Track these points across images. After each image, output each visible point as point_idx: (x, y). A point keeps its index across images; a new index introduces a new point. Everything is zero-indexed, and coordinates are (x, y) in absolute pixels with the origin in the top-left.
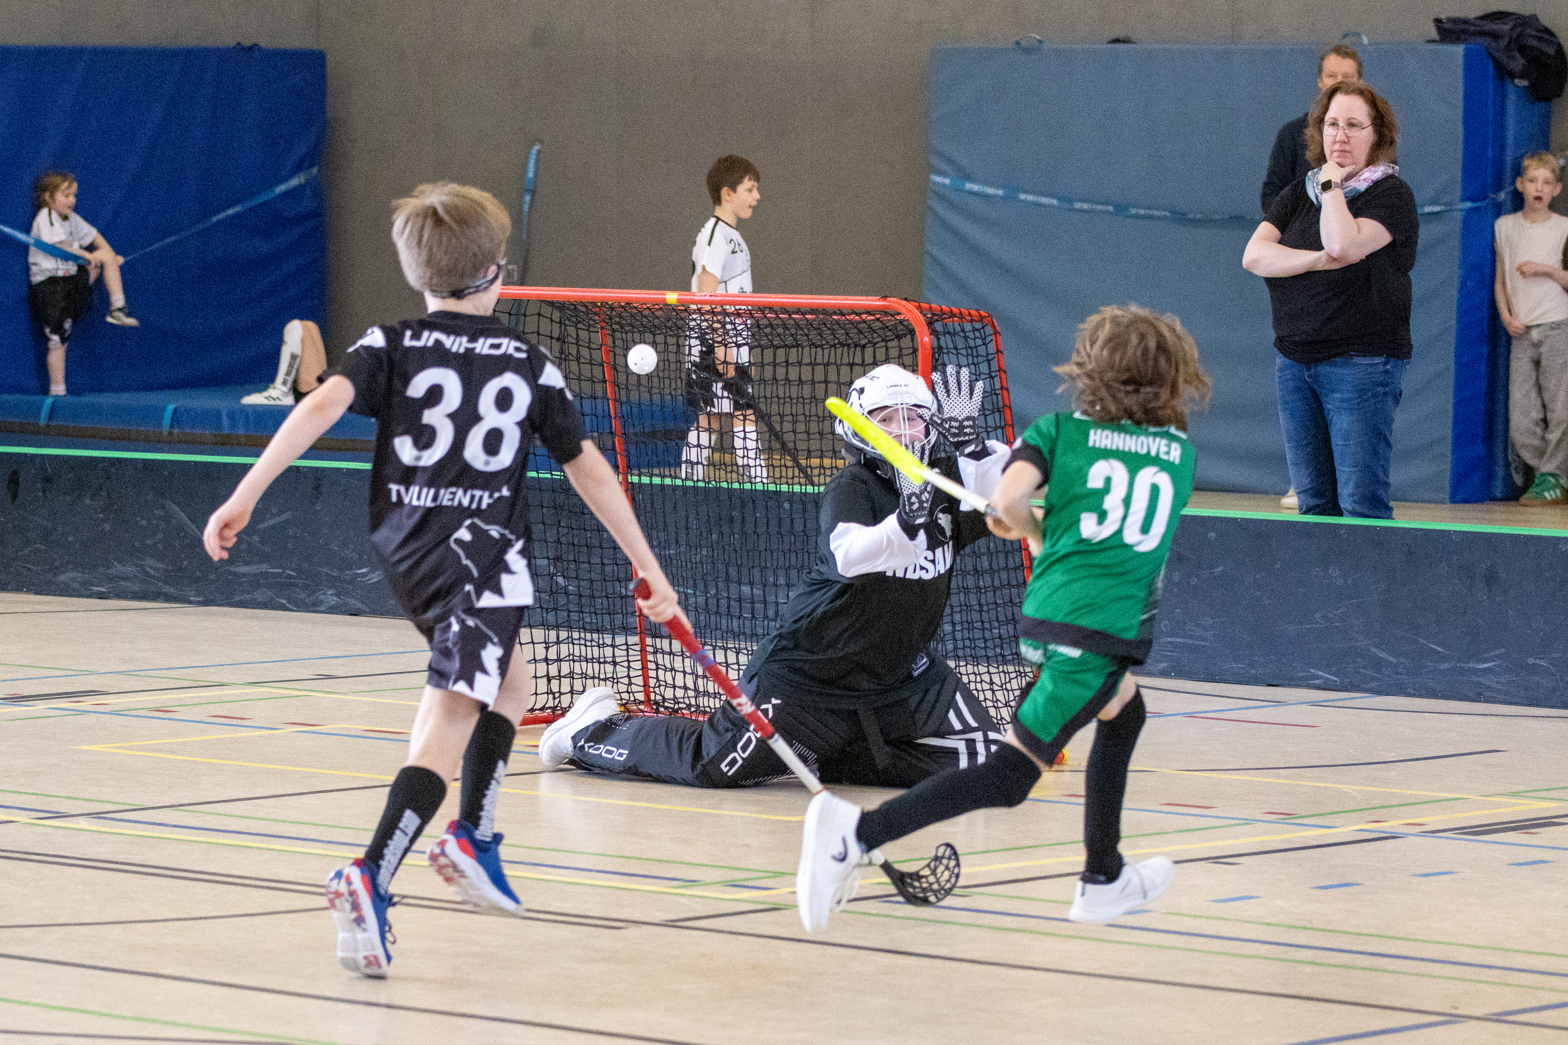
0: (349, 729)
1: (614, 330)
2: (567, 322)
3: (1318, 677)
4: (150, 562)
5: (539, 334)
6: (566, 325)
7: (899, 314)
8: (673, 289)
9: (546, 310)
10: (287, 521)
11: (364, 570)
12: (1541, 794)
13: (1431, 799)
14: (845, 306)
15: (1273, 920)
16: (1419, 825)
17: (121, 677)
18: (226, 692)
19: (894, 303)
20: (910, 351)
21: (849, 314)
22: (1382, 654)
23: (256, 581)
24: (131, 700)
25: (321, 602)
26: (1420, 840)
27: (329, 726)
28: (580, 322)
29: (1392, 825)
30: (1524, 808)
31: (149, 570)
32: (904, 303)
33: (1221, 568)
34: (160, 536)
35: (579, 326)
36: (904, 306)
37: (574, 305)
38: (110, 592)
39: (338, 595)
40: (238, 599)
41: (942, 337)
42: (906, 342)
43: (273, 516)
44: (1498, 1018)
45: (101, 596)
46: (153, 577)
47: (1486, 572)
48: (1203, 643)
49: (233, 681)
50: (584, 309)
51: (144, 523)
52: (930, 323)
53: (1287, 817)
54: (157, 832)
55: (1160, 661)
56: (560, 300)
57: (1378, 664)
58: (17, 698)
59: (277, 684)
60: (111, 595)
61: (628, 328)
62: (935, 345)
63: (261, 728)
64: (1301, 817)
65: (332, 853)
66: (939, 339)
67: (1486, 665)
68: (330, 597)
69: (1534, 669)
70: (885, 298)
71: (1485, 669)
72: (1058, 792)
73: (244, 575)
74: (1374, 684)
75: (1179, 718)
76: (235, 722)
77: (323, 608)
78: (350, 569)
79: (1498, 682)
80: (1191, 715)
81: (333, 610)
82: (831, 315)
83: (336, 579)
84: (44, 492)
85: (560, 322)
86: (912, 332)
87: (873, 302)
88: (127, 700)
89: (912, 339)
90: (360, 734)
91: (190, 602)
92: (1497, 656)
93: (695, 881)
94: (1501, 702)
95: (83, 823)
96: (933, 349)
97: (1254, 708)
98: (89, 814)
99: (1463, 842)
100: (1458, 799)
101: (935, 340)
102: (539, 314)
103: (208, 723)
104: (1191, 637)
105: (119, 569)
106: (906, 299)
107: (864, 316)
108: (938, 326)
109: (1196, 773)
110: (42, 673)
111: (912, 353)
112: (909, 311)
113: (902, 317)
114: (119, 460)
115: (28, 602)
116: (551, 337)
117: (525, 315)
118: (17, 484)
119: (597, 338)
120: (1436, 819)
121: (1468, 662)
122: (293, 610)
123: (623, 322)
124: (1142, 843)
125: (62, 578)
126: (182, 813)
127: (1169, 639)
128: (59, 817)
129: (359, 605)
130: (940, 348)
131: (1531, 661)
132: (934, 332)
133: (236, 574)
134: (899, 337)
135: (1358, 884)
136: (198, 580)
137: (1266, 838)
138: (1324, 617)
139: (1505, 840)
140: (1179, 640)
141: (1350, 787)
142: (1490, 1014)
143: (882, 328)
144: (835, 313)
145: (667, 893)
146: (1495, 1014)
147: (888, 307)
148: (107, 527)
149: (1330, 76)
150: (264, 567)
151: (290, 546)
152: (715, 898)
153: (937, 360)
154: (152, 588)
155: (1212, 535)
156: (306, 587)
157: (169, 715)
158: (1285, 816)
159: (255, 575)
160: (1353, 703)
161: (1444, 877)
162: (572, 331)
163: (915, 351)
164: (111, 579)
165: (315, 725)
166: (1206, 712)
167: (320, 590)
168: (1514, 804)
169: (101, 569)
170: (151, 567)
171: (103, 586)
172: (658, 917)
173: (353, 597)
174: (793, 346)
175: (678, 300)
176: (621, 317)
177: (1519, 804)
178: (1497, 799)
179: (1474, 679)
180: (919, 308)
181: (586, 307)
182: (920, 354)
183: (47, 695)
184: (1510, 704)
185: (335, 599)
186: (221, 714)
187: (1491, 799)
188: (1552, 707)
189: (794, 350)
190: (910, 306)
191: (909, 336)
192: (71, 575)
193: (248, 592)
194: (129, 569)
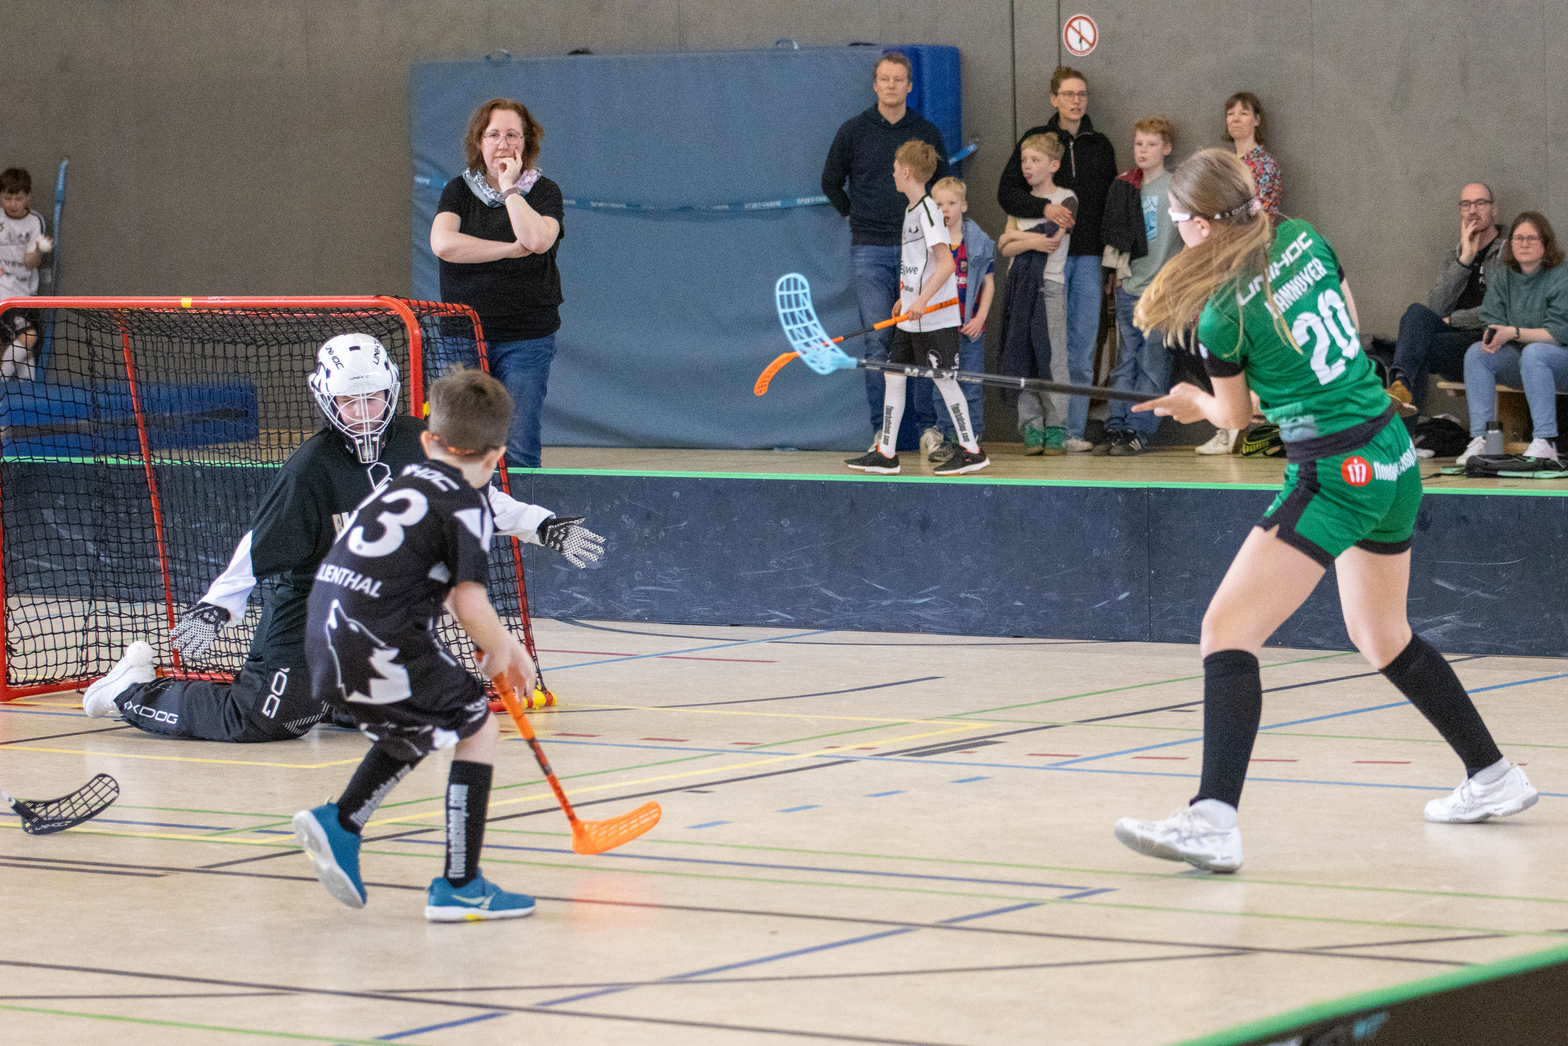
1: (134, 334)
2: (92, 327)
3: (777, 617)
5: (68, 338)
6: (91, 330)
7: (389, 310)
8: (186, 295)
9: (73, 318)
12: (978, 716)
13: (879, 725)
14: (343, 304)
15: (744, 843)
16: (870, 749)
19: (386, 300)
20: (401, 342)
21: (345, 312)
22: (830, 594)
26: (871, 763)
28: (103, 327)
29: (846, 750)
30: (962, 729)
32: (395, 300)
33: (686, 523)
35: (103, 330)
36: (395, 303)
37: (98, 312)
41: (429, 329)
42: (398, 335)
44: (947, 925)
47: (921, 519)
48: (671, 590)
50: (106, 315)
52: (419, 318)
53: (751, 747)
55: (636, 608)
56: (86, 308)
57: (828, 603)
61: (146, 332)
62: (425, 336)
64: (766, 746)
66: (427, 331)
67: (922, 601)
69: (965, 603)
70: (378, 296)
71: (922, 604)
72: (547, 732)
74: (824, 621)
75: (653, 659)
79: (934, 615)
80: (663, 656)
82: (329, 313)
85: (86, 327)
86: (403, 327)
87: (369, 300)
89: (403, 333)
92: (934, 592)
93: (227, 829)
94: (938, 633)
96: (422, 339)
97: (720, 646)
99: (910, 764)
100: (904, 723)
101: (424, 333)
102: (67, 321)
104: (661, 585)
106: (396, 297)
107: (359, 313)
108: (427, 320)
109: (668, 709)
111: (403, 345)
112: (401, 307)
113: (393, 312)
116: (79, 342)
117: (54, 323)
119: (118, 340)
120: (884, 744)
121: (907, 598)
123: (142, 326)
124: (625, 776)
127: (642, 588)
130: (429, 339)
131: (962, 595)
132: (423, 325)
134: (391, 332)
135: (816, 806)
137: (734, 767)
138: (778, 563)
139: (944, 760)
140: (650, 588)
141: (810, 716)
142: (941, 922)
143: (375, 324)
144: (333, 311)
145: (202, 841)
146: (945, 922)
147: (380, 305)
149: (884, 80)
152: (244, 844)
153: (426, 350)
155: (676, 494)
158: (748, 746)
160: (807, 639)
161: (895, 796)
162: (96, 334)
163: (405, 342)
166: (678, 652)
168: (952, 727)
172: (195, 864)
174: (296, 343)
175: (193, 304)
176: (140, 321)
177: (959, 726)
178: (940, 722)
179: (913, 612)
180: (409, 304)
181: (108, 313)
182: (411, 345)
184: (946, 633)
187: (932, 722)
188: (984, 635)
189: (296, 346)
190: (401, 303)
191: (400, 331)
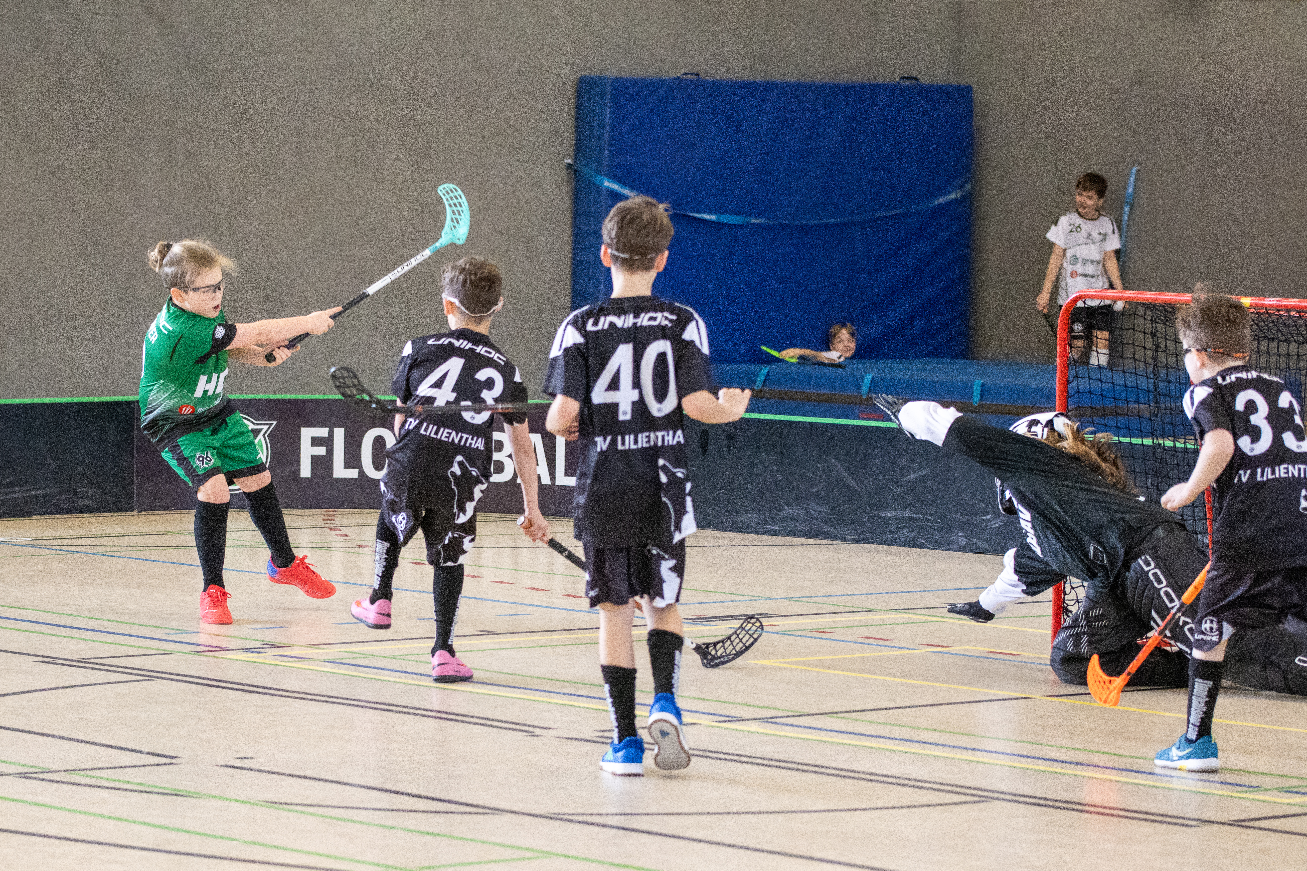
0: (974, 651)
4: (814, 506)
5: (1134, 330)
6: (1156, 323)
8: (1245, 295)
9: (1141, 310)
10: (927, 476)
11: (988, 517)
17: (787, 602)
18: (874, 617)
23: (900, 524)
24: (796, 622)
25: (953, 542)
27: (957, 648)
28: (1167, 321)
31: (813, 513)
34: (822, 486)
35: (1167, 323)
37: (1163, 306)
38: (781, 530)
39: (967, 537)
40: (884, 538)
43: (914, 471)
45: (774, 533)
46: (815, 518)
49: (881, 608)
50: (1170, 310)
51: (809, 474)
54: (814, 735)
56: (1152, 302)
58: (703, 618)
59: (915, 611)
60: (782, 533)
63: (902, 648)
65: (956, 756)
68: (960, 538)
73: (890, 519)
76: (881, 642)
77: (954, 548)
78: (977, 515)
81: (963, 549)
83: (968, 523)
84: (729, 448)
85: (1152, 320)
88: (793, 622)
90: (983, 655)
91: (845, 539)
93: (1256, 787)
95: (754, 727)
98: (757, 719)
102: (1135, 314)
103: (860, 643)
105: (788, 511)
110: (723, 597)
114: (790, 423)
115: (714, 537)
116: (1145, 333)
118: (707, 440)
122: (929, 548)
125: (743, 518)
126: (835, 719)
128: (733, 721)
129: (984, 545)
133: (885, 518)
136: (852, 522)
145: (1234, 797)
148: (780, 477)
150: (907, 513)
151: (928, 495)
152: (1274, 802)
154: (816, 528)
156: (940, 530)
157: (828, 636)
159: (899, 519)
162: (1161, 327)
164: (782, 520)
165: (946, 647)
167: (952, 532)
169: (774, 512)
170: (815, 511)
171: (775, 525)
172: (1225, 818)
173: (979, 539)
183: (728, 616)
185: (965, 539)
186: (869, 635)
192: (748, 515)
193: (896, 533)
194: (796, 512)
